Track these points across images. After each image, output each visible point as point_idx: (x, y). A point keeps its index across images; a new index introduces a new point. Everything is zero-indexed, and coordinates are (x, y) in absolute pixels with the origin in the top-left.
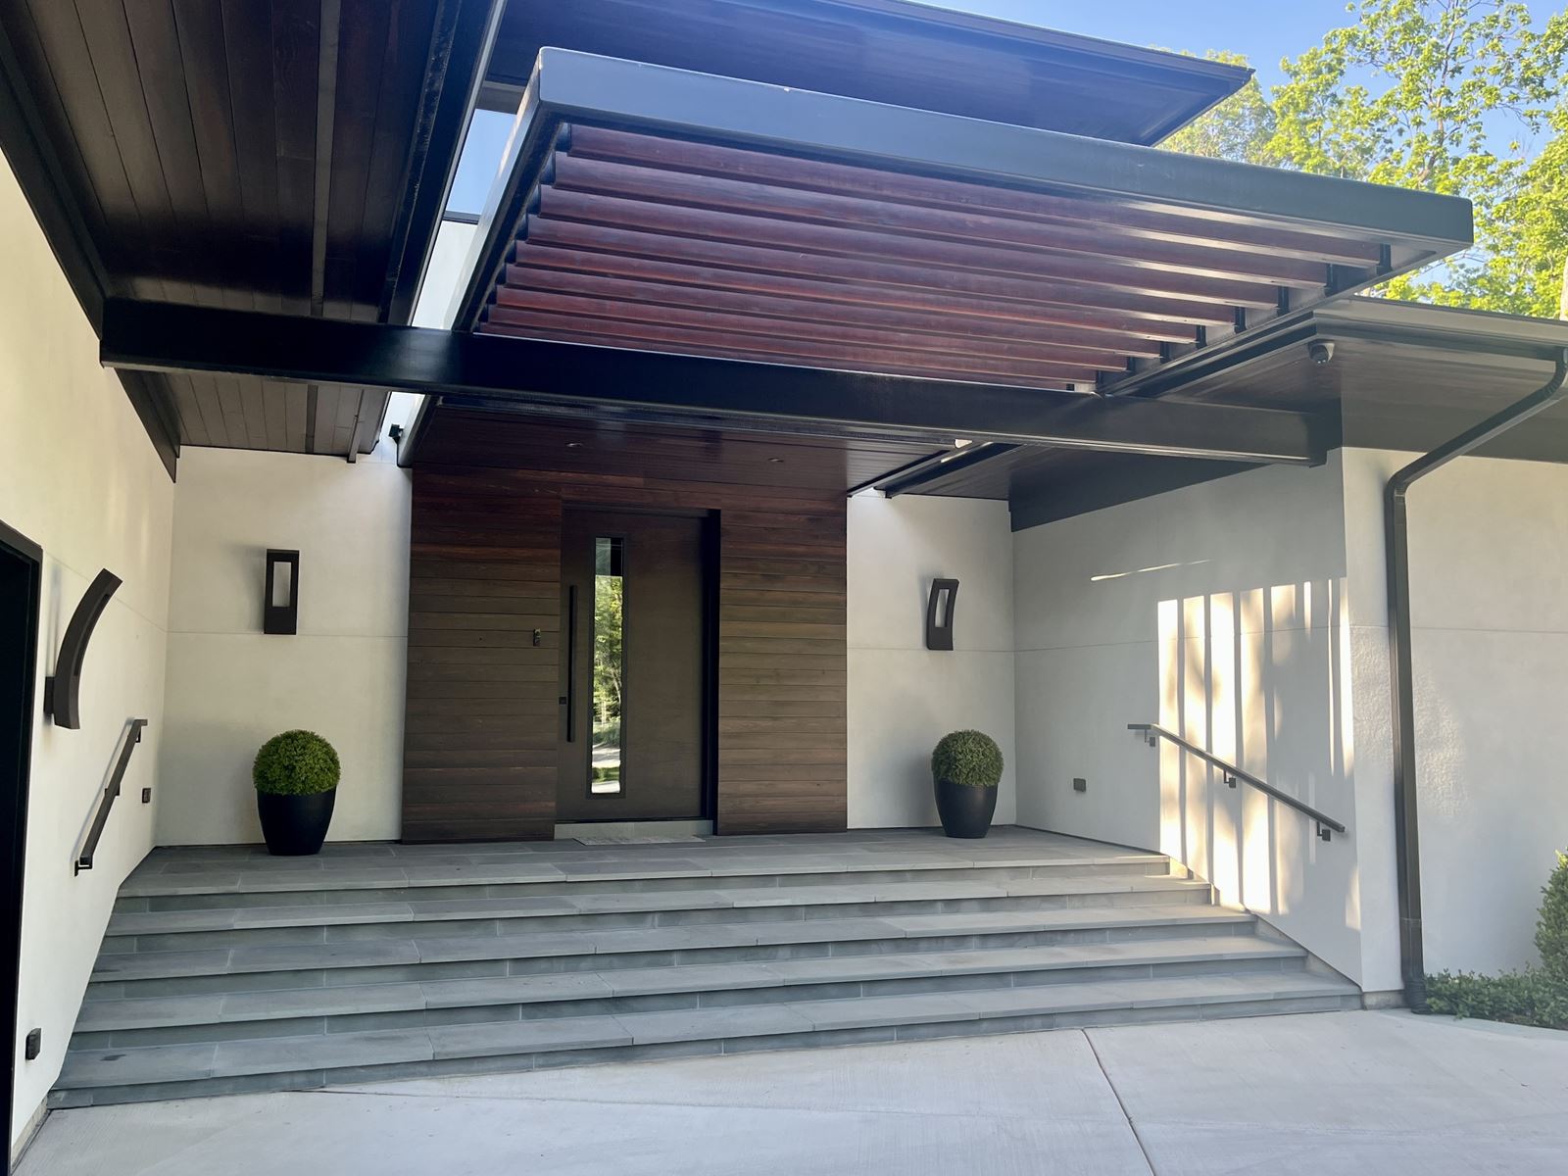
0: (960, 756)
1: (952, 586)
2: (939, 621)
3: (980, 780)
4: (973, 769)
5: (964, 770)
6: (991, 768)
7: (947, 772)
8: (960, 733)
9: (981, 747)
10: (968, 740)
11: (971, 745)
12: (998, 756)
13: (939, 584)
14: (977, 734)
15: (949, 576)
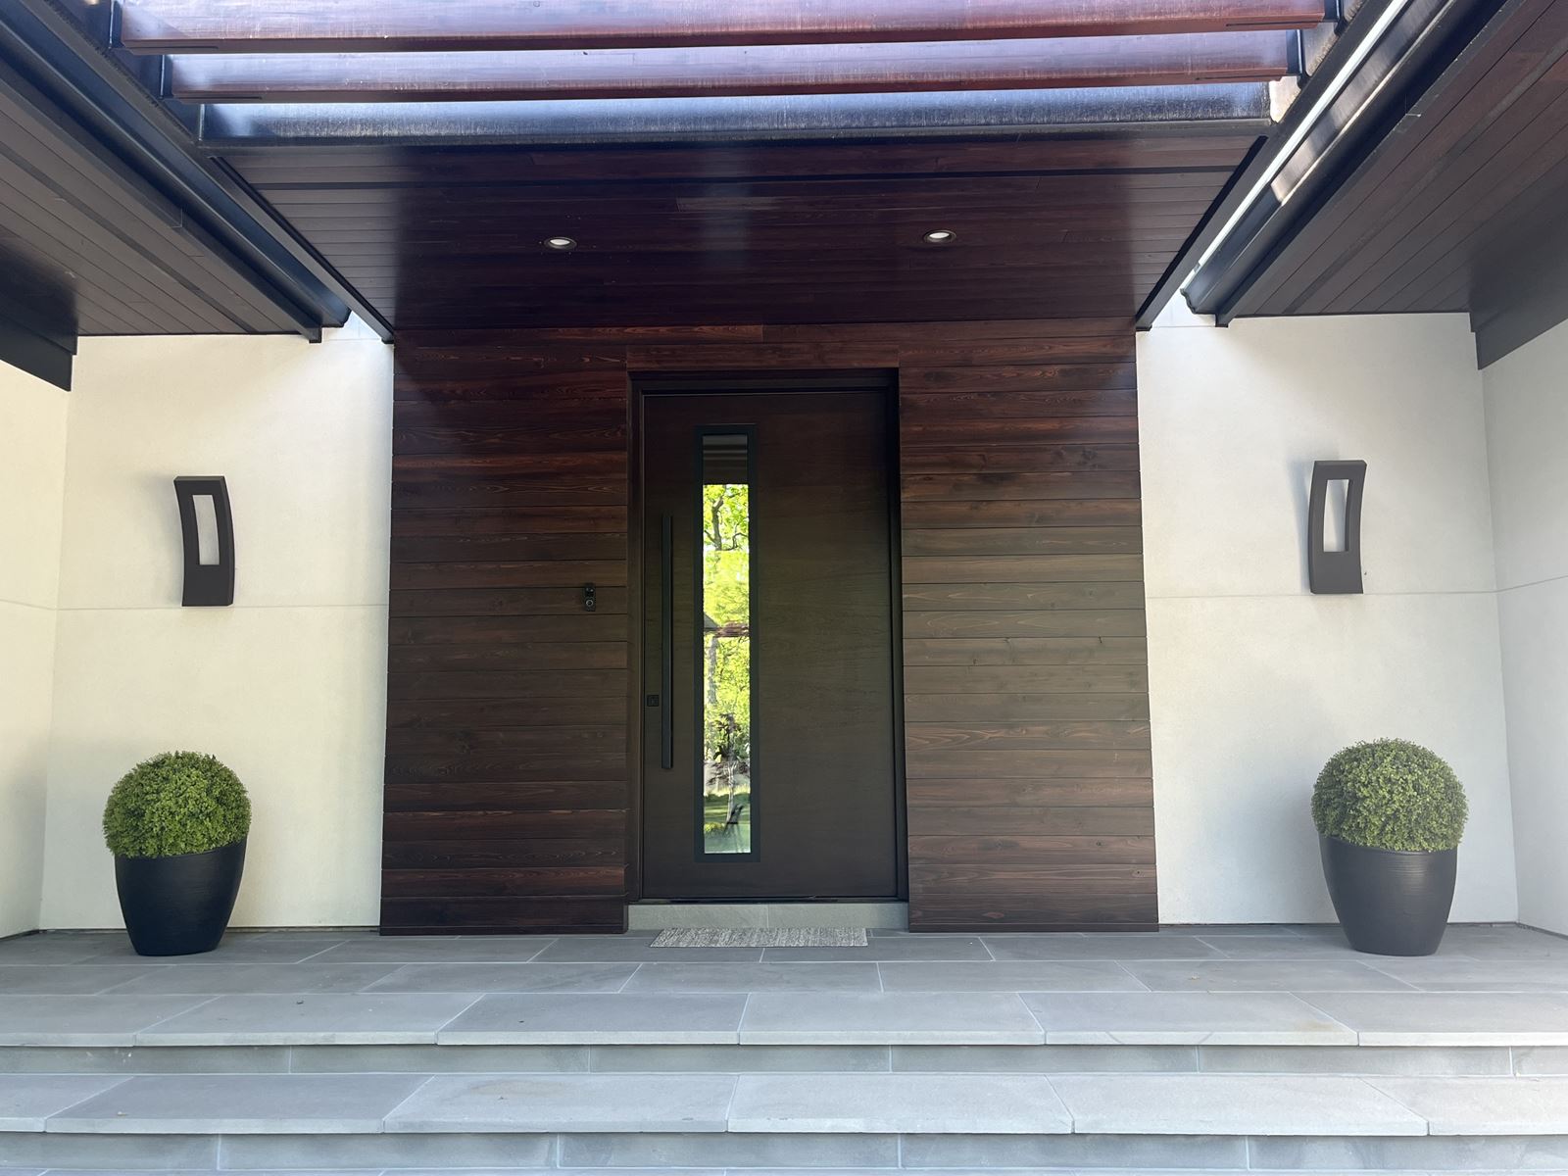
0: (1365, 792)
1: (1355, 472)
2: (1332, 539)
3: (1411, 839)
4: (1395, 817)
5: (1375, 820)
6: (1435, 815)
7: (1338, 823)
8: (1368, 746)
9: (1411, 772)
10: (1382, 759)
11: (1388, 769)
12: (1452, 790)
13: (1325, 472)
14: (1402, 747)
15: (1347, 454)
